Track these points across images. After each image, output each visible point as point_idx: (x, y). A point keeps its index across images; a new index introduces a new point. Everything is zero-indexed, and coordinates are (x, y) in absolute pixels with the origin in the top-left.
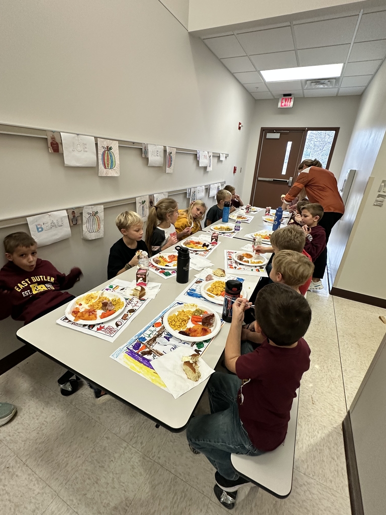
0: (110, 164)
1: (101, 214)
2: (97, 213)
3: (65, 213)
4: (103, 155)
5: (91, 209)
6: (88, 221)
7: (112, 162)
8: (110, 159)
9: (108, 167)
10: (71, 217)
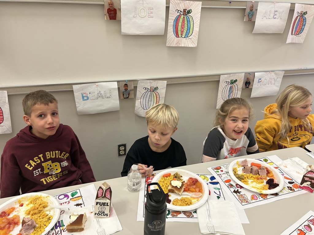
0: (185, 31)
1: (162, 91)
2: (156, 88)
3: (115, 85)
4: (177, 20)
5: (149, 84)
6: (143, 96)
7: (189, 29)
8: (186, 25)
9: (182, 35)
10: (123, 89)
